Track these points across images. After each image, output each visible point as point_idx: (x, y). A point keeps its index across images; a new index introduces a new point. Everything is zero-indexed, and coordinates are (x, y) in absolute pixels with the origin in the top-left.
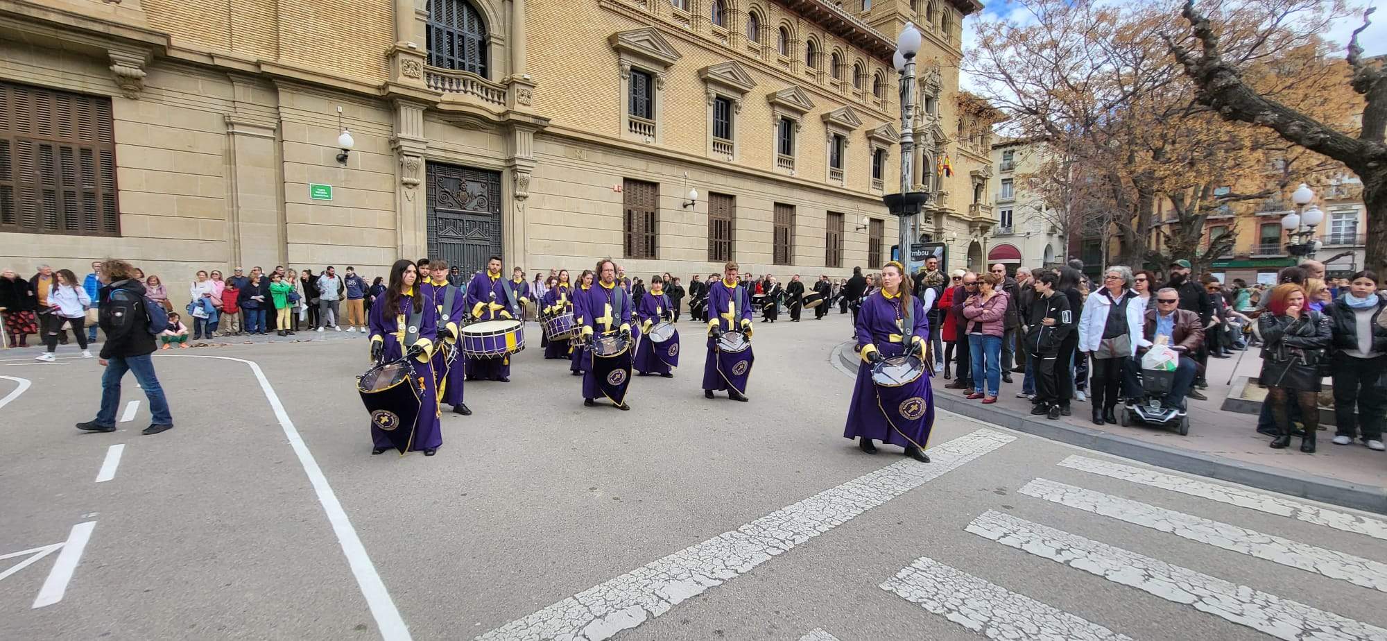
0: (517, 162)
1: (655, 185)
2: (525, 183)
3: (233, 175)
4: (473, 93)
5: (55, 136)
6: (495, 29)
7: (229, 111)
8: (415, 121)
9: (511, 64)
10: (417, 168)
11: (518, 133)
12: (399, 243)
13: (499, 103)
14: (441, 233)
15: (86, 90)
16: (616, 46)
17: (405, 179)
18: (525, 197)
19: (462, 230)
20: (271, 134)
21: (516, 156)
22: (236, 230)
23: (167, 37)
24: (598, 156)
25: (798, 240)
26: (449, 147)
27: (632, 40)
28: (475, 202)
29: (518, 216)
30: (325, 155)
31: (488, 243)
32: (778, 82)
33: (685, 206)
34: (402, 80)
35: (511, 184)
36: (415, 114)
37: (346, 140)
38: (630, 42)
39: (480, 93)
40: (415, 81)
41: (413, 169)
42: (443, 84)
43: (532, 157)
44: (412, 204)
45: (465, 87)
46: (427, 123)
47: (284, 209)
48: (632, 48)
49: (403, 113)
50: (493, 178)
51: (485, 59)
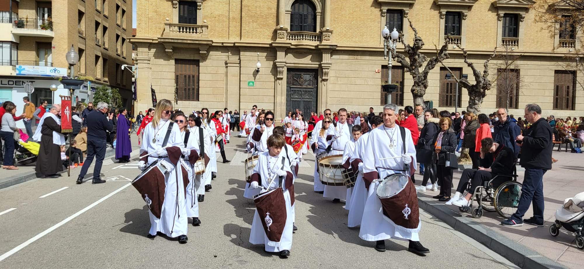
0: (323, 65)
2: (326, 74)
3: (227, 80)
5: (188, 73)
6: (319, 10)
7: (227, 59)
8: (282, 55)
9: (323, 24)
11: (323, 53)
13: (318, 41)
14: (292, 96)
15: (195, 59)
16: (378, 2)
17: (278, 77)
18: (327, 80)
19: (301, 95)
20: (238, 65)
21: (322, 63)
22: (227, 98)
23: (212, 41)
24: (367, 57)
26: (296, 62)
28: (307, 83)
29: (324, 88)
30: (252, 70)
31: (312, 100)
34: (278, 40)
35: (321, 74)
36: (282, 52)
37: (259, 65)
39: (309, 38)
40: (283, 40)
41: (281, 73)
42: (295, 37)
43: (330, 62)
44: (280, 86)
45: (303, 37)
46: (288, 54)
47: (240, 90)
48: (387, 1)
49: (278, 53)
50: (314, 72)
51: (315, 22)
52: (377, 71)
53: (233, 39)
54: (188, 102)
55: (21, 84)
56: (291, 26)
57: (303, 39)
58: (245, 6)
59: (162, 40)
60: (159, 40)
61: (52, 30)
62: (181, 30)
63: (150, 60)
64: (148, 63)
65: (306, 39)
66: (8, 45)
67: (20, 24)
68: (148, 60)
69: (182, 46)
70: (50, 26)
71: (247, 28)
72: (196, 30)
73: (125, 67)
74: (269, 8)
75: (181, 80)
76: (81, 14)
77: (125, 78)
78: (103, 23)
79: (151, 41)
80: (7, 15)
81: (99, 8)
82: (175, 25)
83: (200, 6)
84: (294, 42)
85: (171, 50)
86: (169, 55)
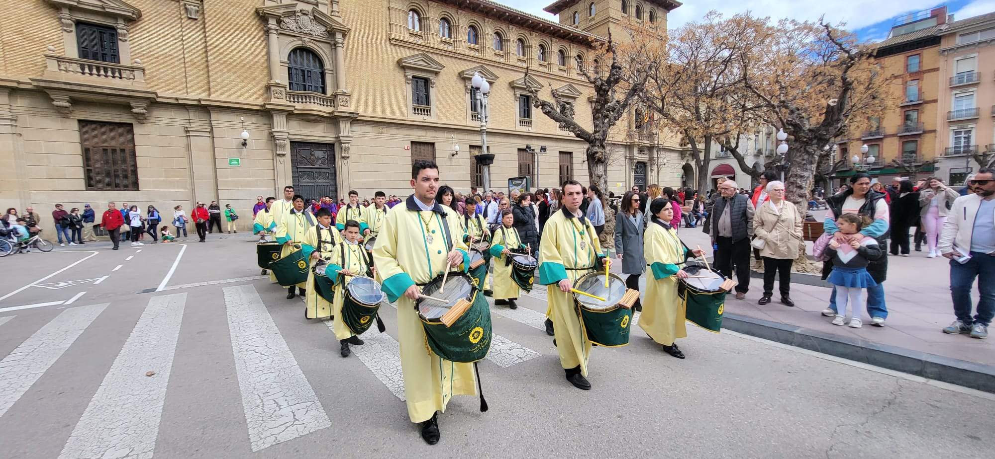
0: (341, 138)
1: (433, 144)
2: (347, 150)
3: (190, 157)
4: (314, 103)
5: (109, 144)
6: (328, 65)
7: (187, 125)
8: (282, 121)
9: (336, 85)
10: (284, 146)
11: (341, 122)
12: (277, 186)
13: (331, 106)
14: (300, 180)
15: (121, 121)
16: (402, 66)
17: (278, 152)
18: (348, 157)
19: (313, 177)
20: (208, 134)
21: (340, 135)
22: (193, 184)
23: (156, 93)
24: (394, 131)
26: (302, 133)
27: (411, 61)
28: (320, 161)
29: (345, 168)
30: (235, 143)
31: (329, 184)
32: (517, 73)
33: (453, 155)
34: (274, 101)
35: (340, 150)
36: (281, 118)
37: (245, 135)
38: (411, 62)
39: (319, 102)
40: (280, 100)
41: (282, 147)
42: (298, 99)
43: (350, 135)
44: (283, 165)
45: (310, 100)
46: (290, 121)
47: (216, 172)
48: (412, 66)
49: (275, 118)
50: (330, 148)
51: (323, 82)
52: (407, 148)
53: (195, 94)
54: (116, 192)
56: (290, 83)
57: (306, 103)
58: (211, 46)
59: (43, 85)
60: (35, 83)
64: (12, 125)
69: (92, 97)
71: (219, 80)
72: (120, 74)
74: (255, 55)
79: (15, 85)
82: (71, 61)
83: (125, 35)
84: (299, 106)
85: (67, 104)
86: (63, 113)
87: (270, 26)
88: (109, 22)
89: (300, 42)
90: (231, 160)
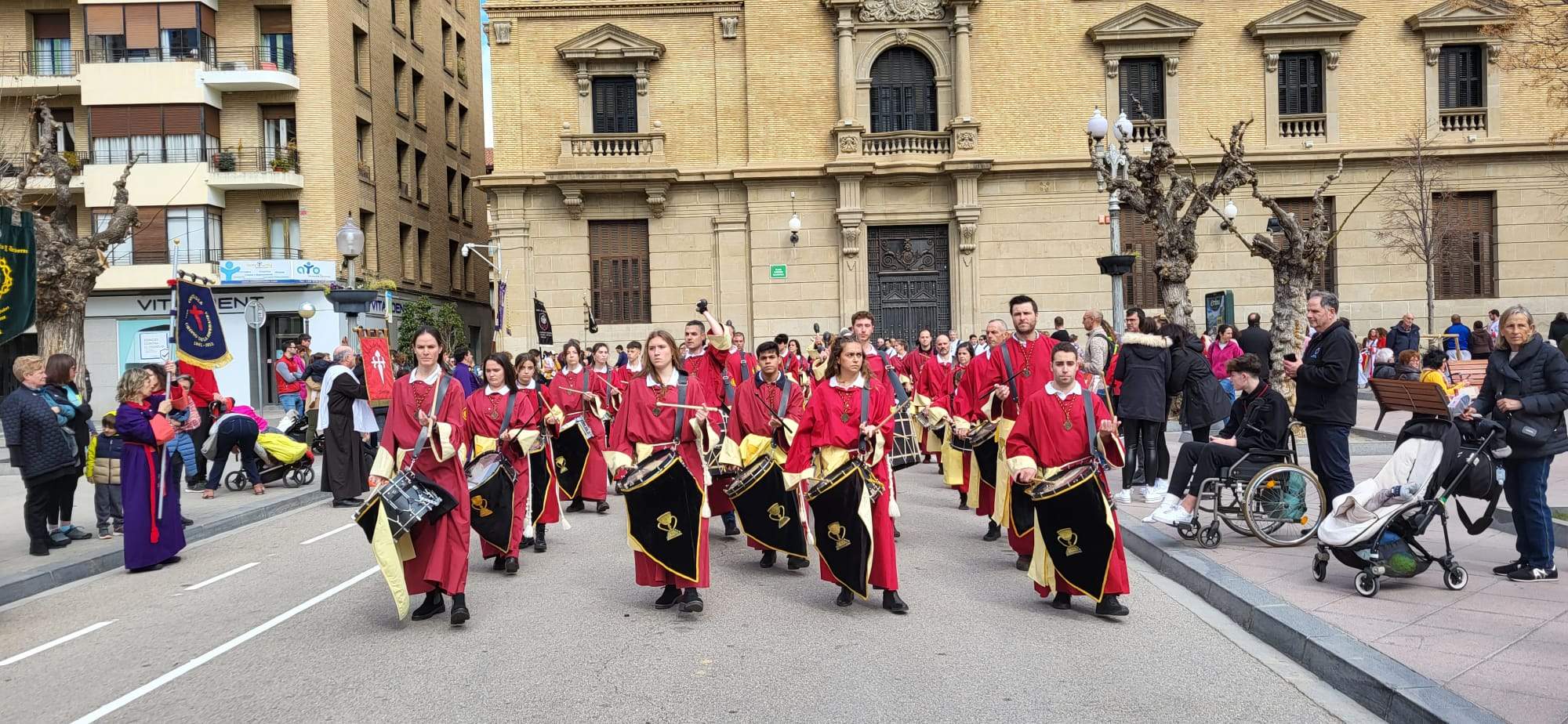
0: (959, 214)
2: (970, 235)
3: (718, 266)
5: (620, 254)
6: (941, 73)
7: (713, 213)
8: (853, 195)
9: (955, 110)
10: (857, 238)
11: (959, 182)
12: (842, 312)
13: (943, 152)
14: (885, 298)
15: (636, 218)
16: (1096, 42)
17: (845, 250)
18: (972, 250)
19: (906, 293)
20: (742, 227)
21: (956, 207)
23: (676, 171)
24: (1073, 186)
25: (1502, 252)
26: (888, 209)
27: (1117, 28)
28: (921, 261)
29: (966, 271)
30: (780, 238)
34: (842, 158)
35: (956, 236)
36: (853, 188)
37: (795, 224)
38: (1117, 31)
39: (920, 147)
40: (855, 156)
41: (854, 239)
42: (884, 148)
43: (976, 204)
44: (854, 273)
45: (903, 146)
46: (869, 191)
47: (751, 290)
48: (1118, 37)
49: (842, 188)
50: (938, 233)
51: (934, 106)
52: (1102, 220)
53: (728, 163)
54: (624, 326)
55: (233, 305)
56: (873, 119)
57: (904, 151)
58: (753, 79)
59: (556, 178)
60: (549, 178)
61: (298, 171)
62: (601, 149)
63: (528, 229)
64: (525, 237)
65: (911, 151)
66: (201, 214)
67: (225, 164)
68: (524, 229)
69: (604, 187)
70: (292, 162)
71: (762, 133)
72: (637, 148)
73: (470, 251)
74: (816, 79)
75: (605, 273)
76: (362, 126)
77: (471, 275)
78: (415, 143)
79: (529, 182)
80: (194, 142)
81: (404, 109)
82: (584, 139)
83: (644, 86)
84: (881, 160)
85: (578, 201)
86: (573, 213)
87: (841, 24)
88: (627, 71)
89: (893, 39)
90: (773, 269)
